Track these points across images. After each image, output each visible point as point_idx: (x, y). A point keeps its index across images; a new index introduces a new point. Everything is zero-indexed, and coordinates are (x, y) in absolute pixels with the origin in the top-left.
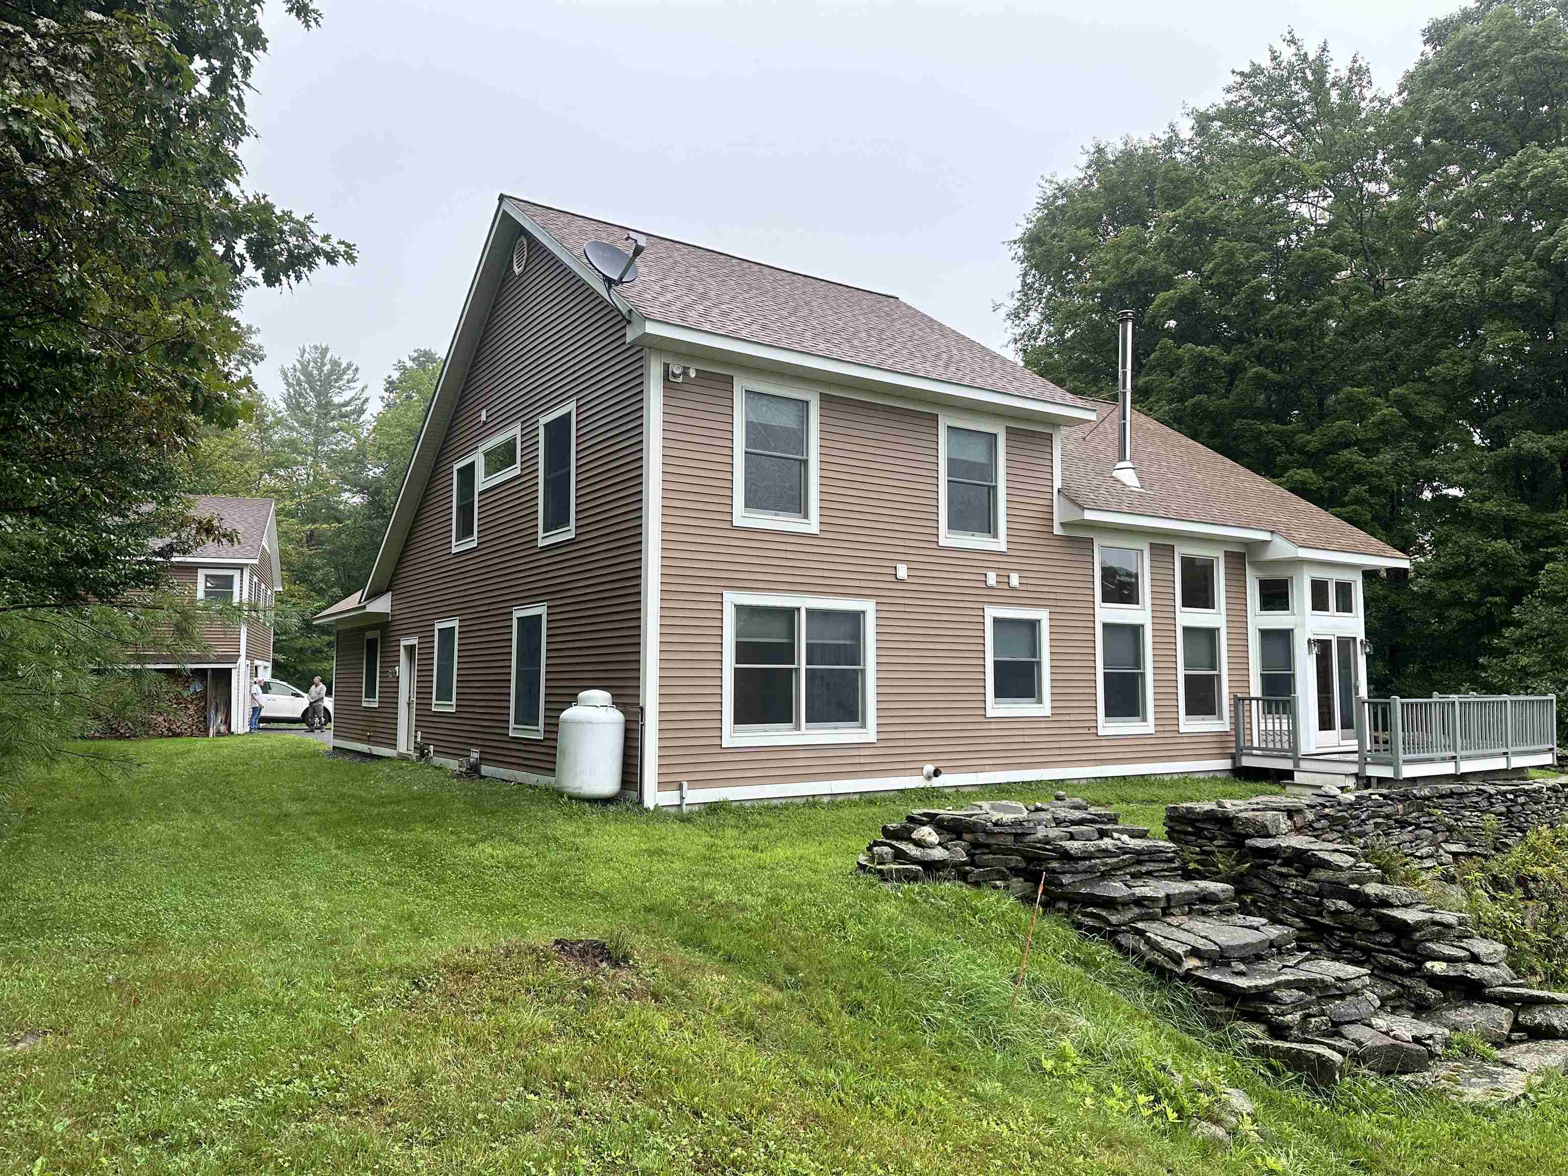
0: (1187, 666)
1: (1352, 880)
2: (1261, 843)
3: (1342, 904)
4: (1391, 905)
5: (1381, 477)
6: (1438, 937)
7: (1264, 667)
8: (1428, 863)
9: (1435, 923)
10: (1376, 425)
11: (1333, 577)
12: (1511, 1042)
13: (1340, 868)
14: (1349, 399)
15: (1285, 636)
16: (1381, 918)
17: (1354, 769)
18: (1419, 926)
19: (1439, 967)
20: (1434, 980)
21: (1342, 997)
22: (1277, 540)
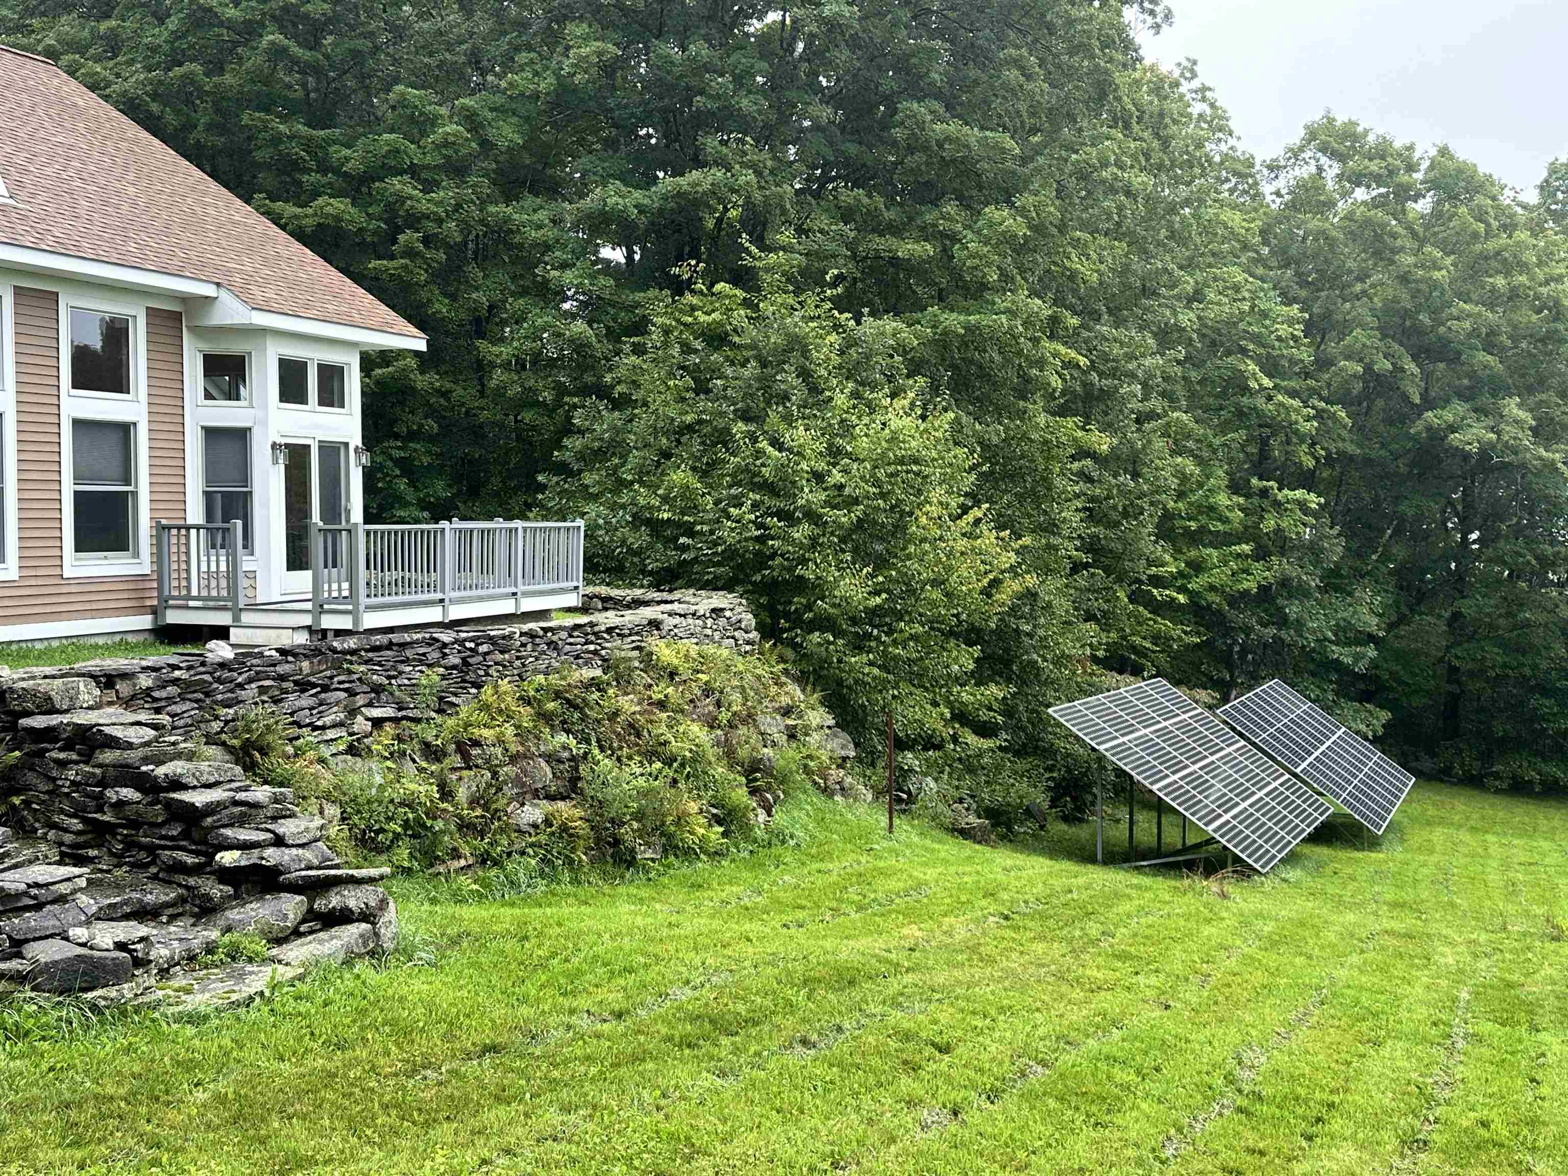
0: (78, 478)
1: (146, 760)
2: (39, 722)
3: (128, 793)
4: (185, 787)
5: (440, 221)
6: (241, 821)
7: (209, 481)
8: (331, 734)
9: (236, 803)
10: (437, 147)
11: (314, 356)
12: (296, 933)
13: (130, 746)
14: (403, 103)
15: (241, 436)
16: (169, 805)
17: (307, 620)
18: (211, 809)
19: (228, 858)
20: (226, 875)
21: (38, 907)
22: (224, 295)
